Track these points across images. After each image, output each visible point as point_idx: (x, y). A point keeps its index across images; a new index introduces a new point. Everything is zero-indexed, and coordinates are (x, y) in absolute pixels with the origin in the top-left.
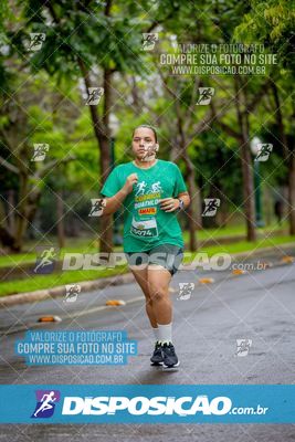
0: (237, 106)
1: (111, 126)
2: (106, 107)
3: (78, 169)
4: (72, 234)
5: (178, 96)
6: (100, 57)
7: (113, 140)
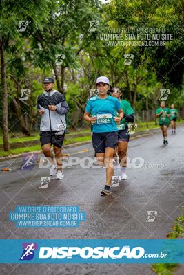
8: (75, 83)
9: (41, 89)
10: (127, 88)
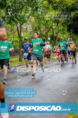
0: (45, 31)
1: (22, 35)
3: (15, 43)
4: (14, 56)
5: (34, 29)
6: (19, 22)
7: (22, 37)
8: (27, 32)
9: (10, 35)
10: (53, 35)
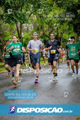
2: (21, 31)
8: (28, 32)
10: (57, 35)
